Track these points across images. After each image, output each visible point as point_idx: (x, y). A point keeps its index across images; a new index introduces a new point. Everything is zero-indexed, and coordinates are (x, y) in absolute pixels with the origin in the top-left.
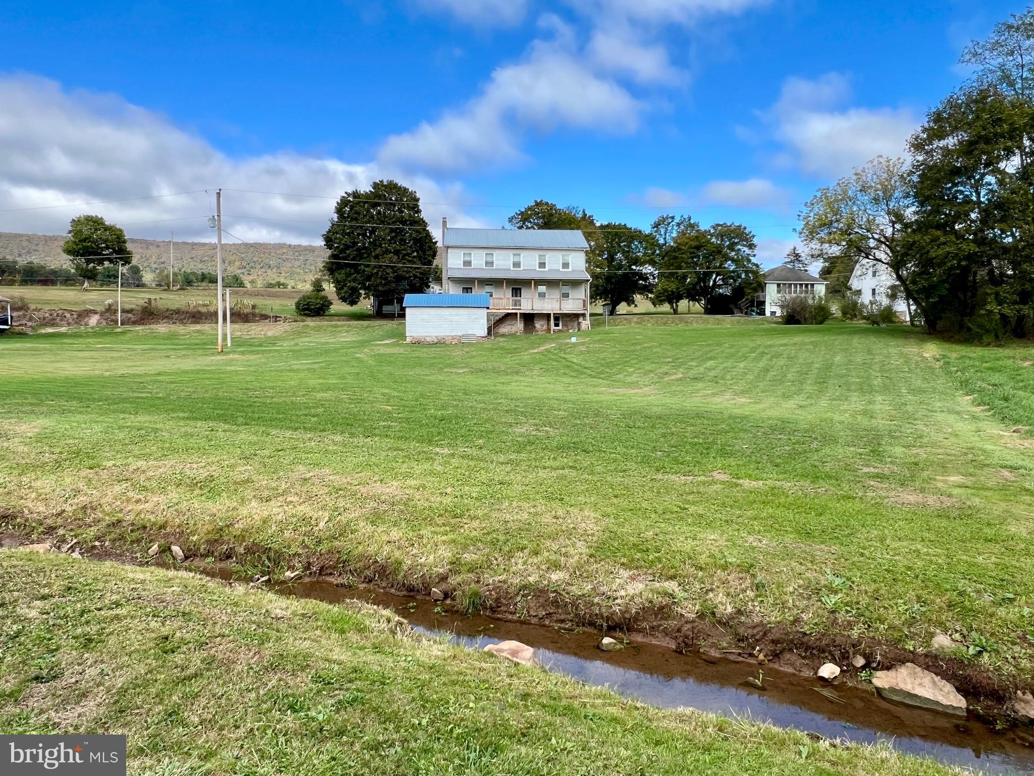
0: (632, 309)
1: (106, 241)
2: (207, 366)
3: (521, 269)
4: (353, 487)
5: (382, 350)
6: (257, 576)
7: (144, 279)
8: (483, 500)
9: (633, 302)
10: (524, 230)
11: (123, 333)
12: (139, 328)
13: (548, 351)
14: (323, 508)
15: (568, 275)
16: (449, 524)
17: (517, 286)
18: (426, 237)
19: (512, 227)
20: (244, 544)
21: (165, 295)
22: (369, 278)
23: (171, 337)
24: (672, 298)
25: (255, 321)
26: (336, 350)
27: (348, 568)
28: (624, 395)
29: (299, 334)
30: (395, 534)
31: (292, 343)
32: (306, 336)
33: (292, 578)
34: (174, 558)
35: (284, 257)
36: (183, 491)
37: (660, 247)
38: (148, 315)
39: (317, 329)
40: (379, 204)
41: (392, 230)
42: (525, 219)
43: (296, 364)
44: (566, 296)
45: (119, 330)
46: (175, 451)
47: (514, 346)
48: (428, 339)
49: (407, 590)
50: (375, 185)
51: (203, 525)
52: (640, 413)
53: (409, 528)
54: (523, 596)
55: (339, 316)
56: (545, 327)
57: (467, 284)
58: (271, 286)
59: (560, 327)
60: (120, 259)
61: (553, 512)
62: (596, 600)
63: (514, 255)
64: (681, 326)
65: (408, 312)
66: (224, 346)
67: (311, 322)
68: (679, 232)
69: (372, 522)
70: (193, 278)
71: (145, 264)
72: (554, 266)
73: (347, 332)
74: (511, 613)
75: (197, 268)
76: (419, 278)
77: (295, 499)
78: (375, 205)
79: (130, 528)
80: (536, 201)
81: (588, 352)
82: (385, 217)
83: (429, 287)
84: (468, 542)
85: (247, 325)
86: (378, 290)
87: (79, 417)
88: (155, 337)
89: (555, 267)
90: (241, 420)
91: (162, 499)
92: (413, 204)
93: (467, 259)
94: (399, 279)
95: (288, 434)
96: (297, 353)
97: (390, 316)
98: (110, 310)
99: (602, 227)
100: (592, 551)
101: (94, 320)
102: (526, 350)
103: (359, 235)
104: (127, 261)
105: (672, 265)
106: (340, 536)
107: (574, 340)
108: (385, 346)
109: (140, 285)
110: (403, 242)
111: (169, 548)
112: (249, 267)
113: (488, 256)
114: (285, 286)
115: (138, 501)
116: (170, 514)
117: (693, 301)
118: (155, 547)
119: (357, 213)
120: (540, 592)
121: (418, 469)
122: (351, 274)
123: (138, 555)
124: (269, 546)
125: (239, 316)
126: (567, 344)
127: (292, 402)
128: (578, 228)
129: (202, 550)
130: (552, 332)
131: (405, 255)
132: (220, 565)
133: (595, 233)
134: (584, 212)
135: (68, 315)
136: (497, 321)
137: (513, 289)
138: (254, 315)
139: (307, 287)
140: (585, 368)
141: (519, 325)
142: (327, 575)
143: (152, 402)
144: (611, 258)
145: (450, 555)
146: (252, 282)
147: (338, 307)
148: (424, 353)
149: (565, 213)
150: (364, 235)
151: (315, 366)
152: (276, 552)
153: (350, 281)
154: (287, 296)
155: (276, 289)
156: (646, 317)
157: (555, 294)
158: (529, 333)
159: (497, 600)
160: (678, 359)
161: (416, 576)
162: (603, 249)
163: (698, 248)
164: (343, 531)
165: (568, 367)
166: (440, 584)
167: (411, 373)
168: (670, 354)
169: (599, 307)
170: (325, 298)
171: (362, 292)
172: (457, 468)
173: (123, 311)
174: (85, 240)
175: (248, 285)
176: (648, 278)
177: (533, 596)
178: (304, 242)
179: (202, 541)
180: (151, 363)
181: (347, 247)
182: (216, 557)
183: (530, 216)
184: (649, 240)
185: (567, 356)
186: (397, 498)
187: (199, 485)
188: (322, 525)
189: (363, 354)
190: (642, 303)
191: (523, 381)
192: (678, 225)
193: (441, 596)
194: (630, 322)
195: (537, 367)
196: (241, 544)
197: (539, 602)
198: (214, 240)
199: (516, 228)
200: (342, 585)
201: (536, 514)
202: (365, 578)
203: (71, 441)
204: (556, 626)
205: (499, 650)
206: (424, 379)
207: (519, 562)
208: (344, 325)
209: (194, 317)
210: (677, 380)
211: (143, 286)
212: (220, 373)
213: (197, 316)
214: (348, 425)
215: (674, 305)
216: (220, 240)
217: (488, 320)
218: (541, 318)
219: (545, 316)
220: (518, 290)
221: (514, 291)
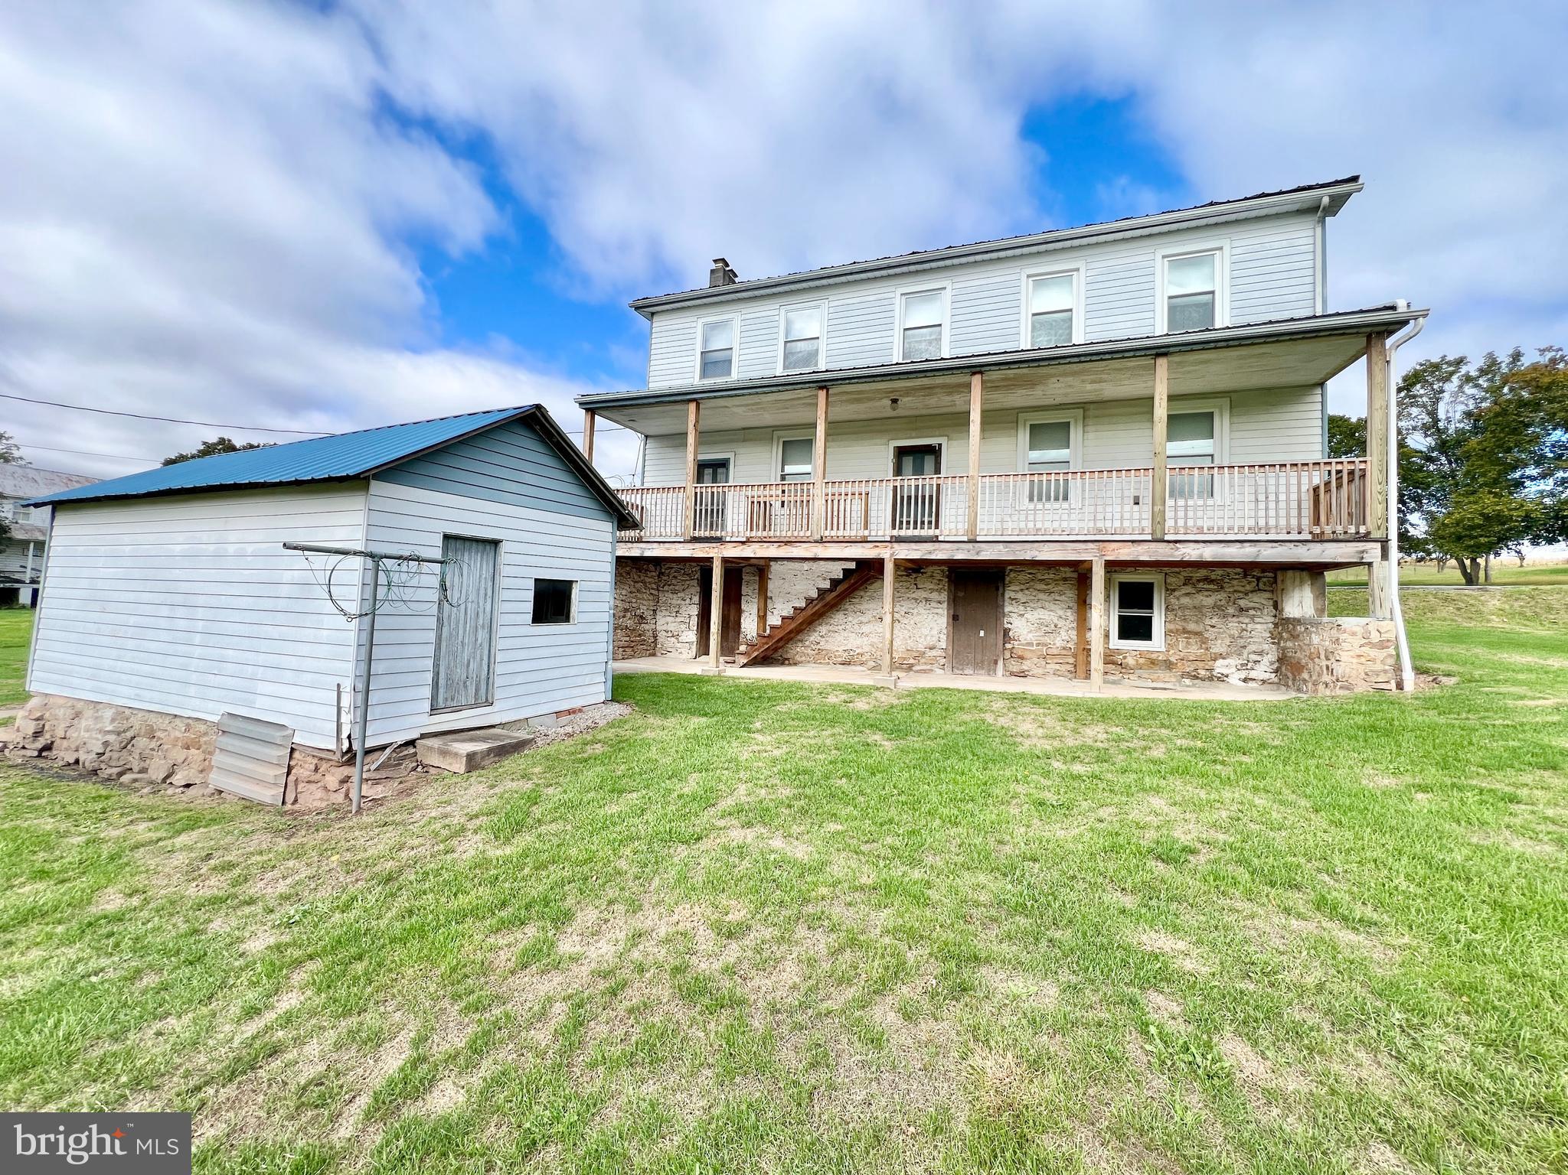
56: (1065, 636)
59: (1157, 644)
63: (911, 299)
93: (719, 346)
137: (901, 452)
141: (929, 623)
218: (1044, 591)
219: (1065, 579)
220: (929, 461)
221: (908, 461)
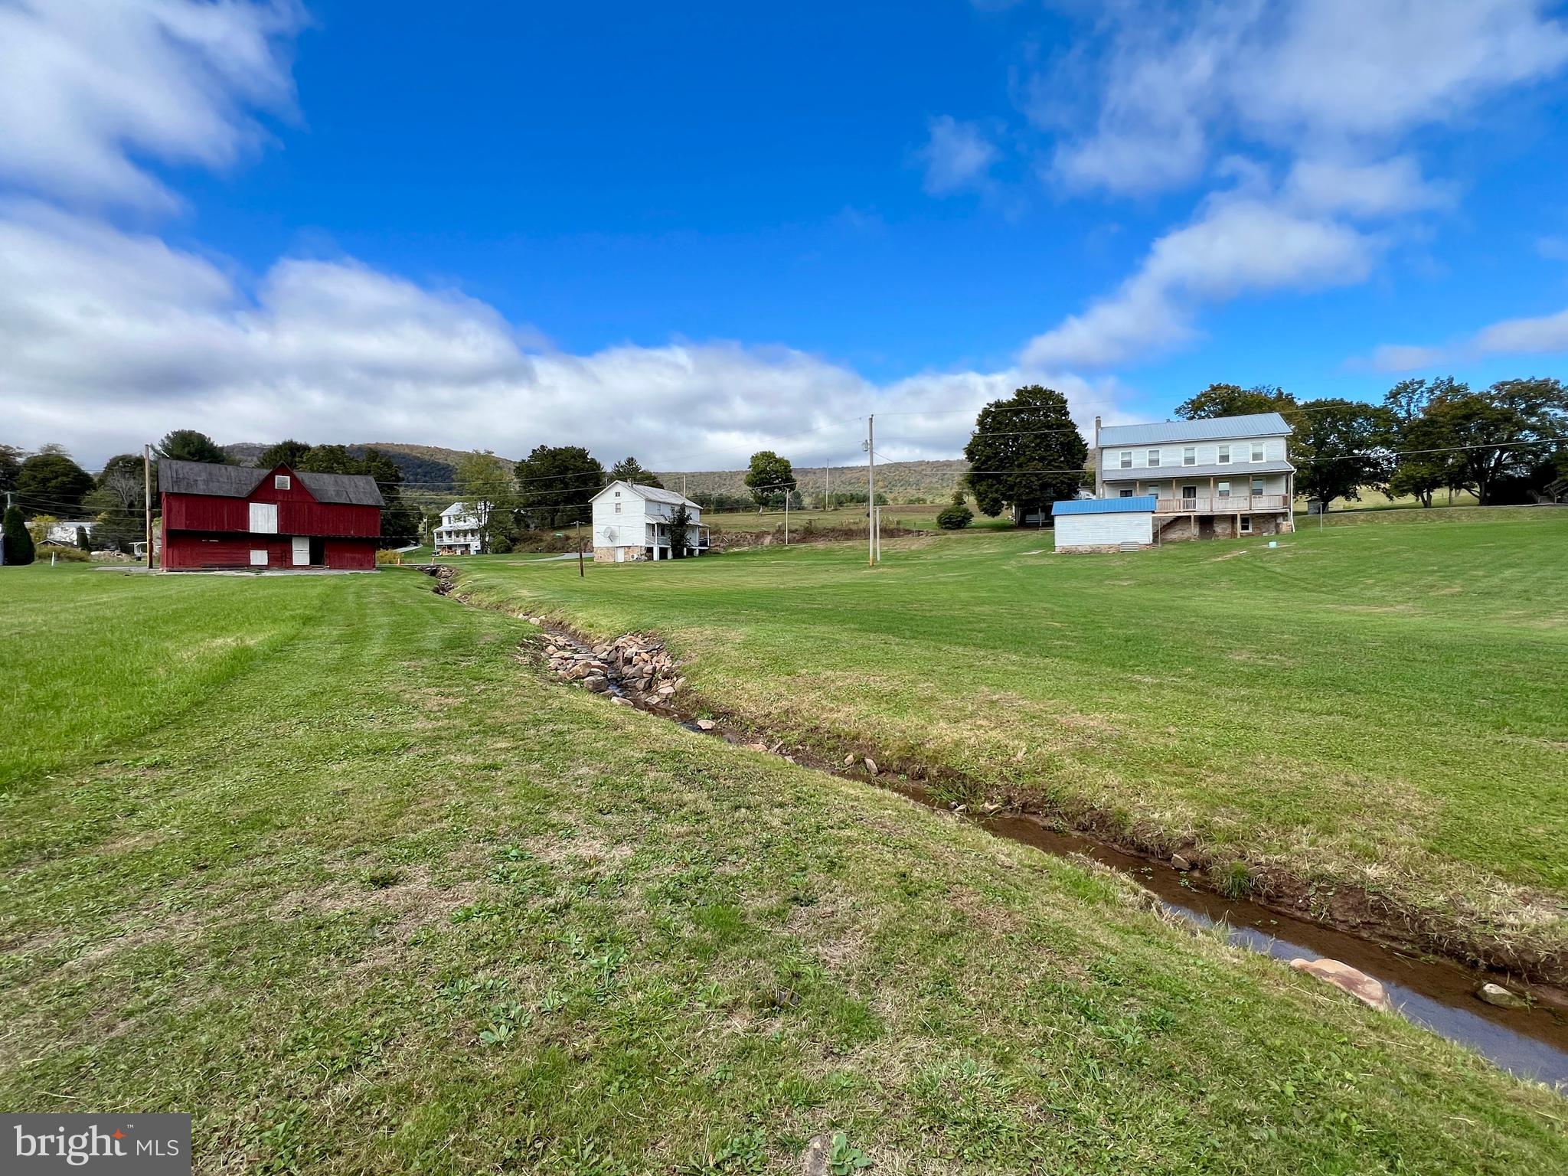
0: (1353, 503)
1: (776, 472)
2: (861, 579)
3: (1196, 465)
4: (1049, 716)
5: (1030, 562)
6: (953, 803)
7: (804, 503)
8: (1225, 748)
9: (1355, 495)
10: (1195, 421)
11: (790, 550)
12: (803, 545)
13: (1238, 559)
14: (1019, 737)
15: (1263, 466)
16: (1181, 774)
17: (1190, 486)
18: (1074, 440)
19: (1180, 419)
20: (937, 766)
21: (822, 516)
22: (1011, 488)
23: (828, 552)
24: (1420, 486)
25: (899, 536)
26: (980, 562)
27: (1058, 809)
28: (1368, 615)
29: (942, 547)
30: (1112, 778)
31: (936, 556)
32: (948, 549)
33: (991, 812)
34: (868, 771)
35: (924, 472)
36: (870, 703)
37: (1399, 422)
38: (809, 534)
39: (959, 542)
40: (1022, 411)
41: (1037, 437)
42: (1196, 408)
43: (942, 577)
44: (1260, 492)
45: (787, 548)
46: (857, 662)
47: (1190, 555)
48: (1080, 549)
49: (1136, 849)
50: (1019, 393)
51: (895, 741)
52: (1415, 640)
53: (1129, 772)
54: (1318, 889)
55: (981, 527)
56: (1229, 531)
57: (1126, 487)
58: (911, 502)
59: (1250, 531)
60: (788, 486)
61: (1342, 776)
62: (1459, 921)
63: (1186, 449)
64: (1441, 523)
65: (1057, 520)
66: (875, 559)
67: (953, 535)
68: (1431, 400)
69: (1080, 759)
70: (843, 499)
71: (804, 490)
72: (1241, 457)
73: (989, 543)
74: (1300, 909)
75: (847, 490)
76: (1067, 484)
77: (984, 723)
78: (1017, 413)
79: (826, 735)
80: (1212, 386)
81: (1297, 559)
82: (1029, 423)
83: (1078, 492)
84: (1217, 801)
85: (893, 540)
86: (1022, 500)
87: (771, 626)
88: (815, 553)
89: (1242, 459)
90: (908, 634)
91: (852, 709)
92: (1059, 405)
93: (1126, 459)
94: (1044, 486)
95: (960, 650)
96: (943, 566)
97: (1035, 526)
98: (780, 531)
99: (1306, 406)
100: (1430, 843)
101: (767, 540)
102: (1206, 559)
103: (1000, 444)
104: (792, 488)
105: (1423, 443)
106: (1042, 771)
107: (1273, 545)
108: (1033, 557)
109: (801, 508)
110: (1048, 447)
111: (863, 760)
112: (890, 485)
113: (1152, 454)
114: (925, 501)
115: (832, 710)
116: (861, 726)
117: (1456, 488)
118: (850, 757)
119: (1000, 423)
120: (1350, 891)
121: (1123, 699)
122: (992, 485)
123: (836, 763)
124: (964, 772)
125: (888, 533)
126: (1265, 550)
127: (953, 617)
128: (1271, 410)
129: (894, 766)
130: (1239, 537)
131: (1052, 461)
132: (915, 785)
133: (1296, 414)
134: (1279, 390)
135: (749, 537)
136: (1165, 526)
137: (1184, 488)
138: (899, 530)
139: (948, 501)
140: (1296, 579)
141: (1194, 530)
142: (1030, 813)
143: (824, 613)
144: (1321, 443)
145: (1194, 815)
146: (895, 499)
147: (980, 518)
148: (1076, 563)
149: (1252, 396)
150: (1006, 445)
151: (962, 579)
152: (972, 779)
153: (992, 493)
154: (930, 510)
155: (917, 505)
156: (1380, 514)
157: (1244, 491)
158: (1207, 539)
159: (1277, 886)
160: (1448, 567)
161: (1149, 835)
162: (1308, 432)
163: (1468, 417)
164: (1048, 765)
165: (1271, 578)
166: (1183, 851)
167: (1065, 586)
168: (1431, 560)
169: (1302, 504)
170: (966, 511)
171: (1005, 503)
172: (1174, 702)
173: (790, 531)
174: (760, 473)
175: (890, 502)
176: (1379, 464)
177: (1336, 893)
178: (942, 457)
179: (895, 757)
180: (813, 576)
181: (989, 458)
182: (908, 775)
183: (1204, 404)
184: (1381, 416)
185: (1267, 565)
186: (1106, 733)
187: (885, 699)
188: (1020, 755)
189: (1011, 565)
190: (1369, 496)
191: (1209, 596)
192: (1431, 391)
193: (1187, 866)
194: (1354, 521)
195: (1224, 579)
196: (933, 767)
197: (1347, 903)
198: (866, 463)
199: (1185, 419)
200: (1053, 830)
201: (1314, 776)
202: (1079, 825)
203: (770, 648)
204: (1385, 944)
205: (1318, 971)
206: (1083, 593)
207: (1302, 839)
208: (986, 537)
209: (846, 534)
210: (1452, 595)
211: (803, 508)
212: (873, 586)
213: (848, 534)
214: (1020, 643)
215: (1425, 495)
216: (872, 462)
217: (1154, 525)
218: (1224, 522)
219: (1229, 519)
220: (1192, 490)
221: (1186, 491)
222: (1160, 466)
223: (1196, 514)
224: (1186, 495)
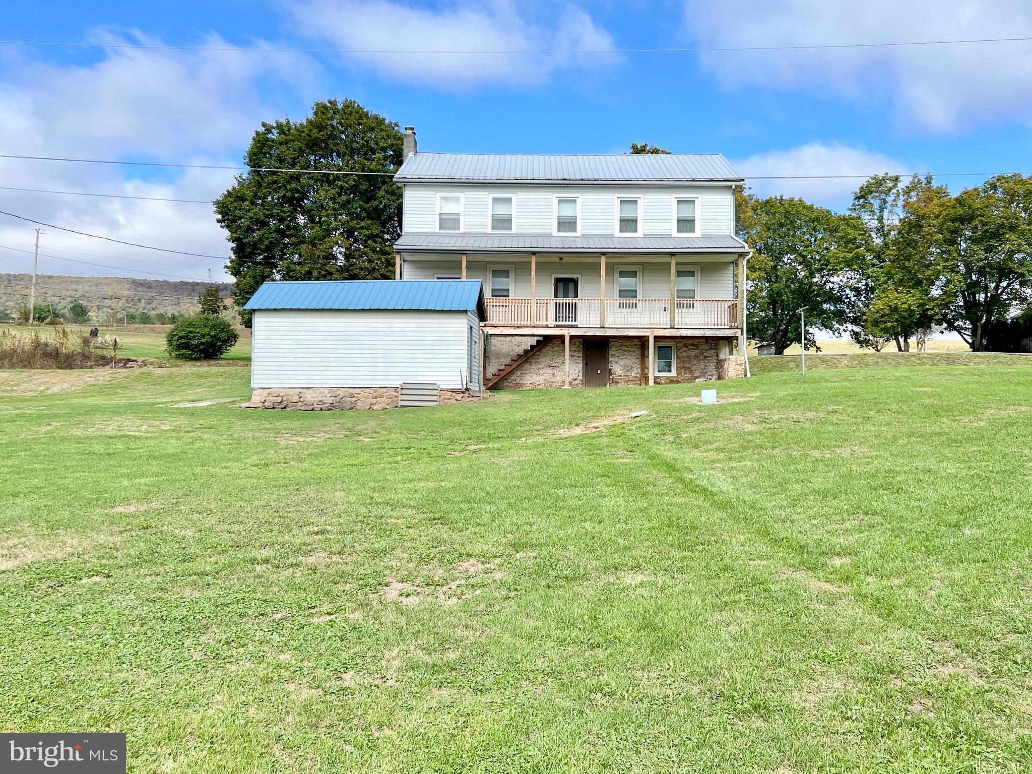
0: (812, 354)
3: (578, 230)
9: (813, 342)
15: (692, 243)
17: (568, 271)
25: (83, 367)
44: (689, 296)
48: (309, 397)
56: (635, 372)
57: (445, 265)
59: (673, 373)
63: (561, 201)
65: (259, 323)
67: (190, 369)
68: (909, 206)
72: (657, 225)
89: (661, 228)
93: (449, 210)
102: (547, 428)
107: (708, 397)
113: (499, 204)
126: (688, 409)
130: (651, 382)
136: (519, 358)
137: (558, 281)
138: (86, 357)
141: (572, 366)
157: (662, 292)
218: (627, 351)
219: (635, 345)
220: (571, 286)
221: (561, 285)
222: (514, 231)
223: (574, 332)
224: (561, 292)
